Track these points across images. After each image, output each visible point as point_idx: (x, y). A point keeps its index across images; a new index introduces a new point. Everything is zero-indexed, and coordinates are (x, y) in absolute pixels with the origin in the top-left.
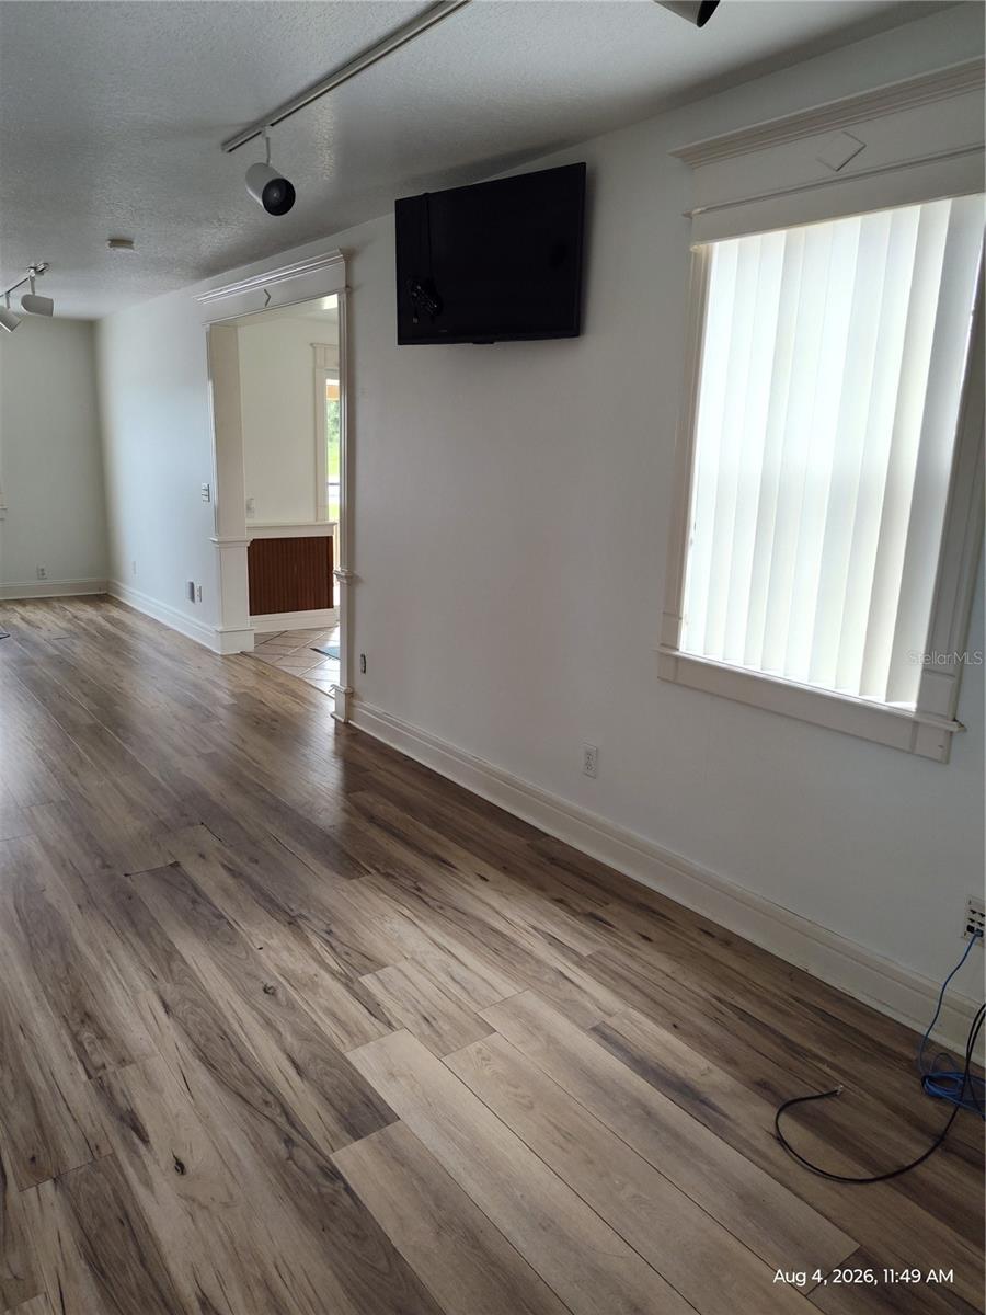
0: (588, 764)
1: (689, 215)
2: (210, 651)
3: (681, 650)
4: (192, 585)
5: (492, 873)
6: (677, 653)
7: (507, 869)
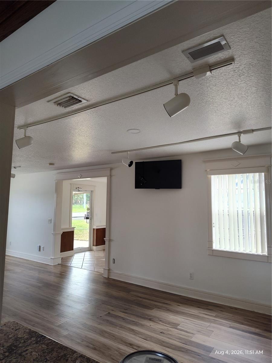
0: (191, 277)
1: (206, 171)
2: (48, 265)
3: (214, 248)
4: (40, 247)
5: (180, 304)
6: (213, 249)
7: (181, 303)
